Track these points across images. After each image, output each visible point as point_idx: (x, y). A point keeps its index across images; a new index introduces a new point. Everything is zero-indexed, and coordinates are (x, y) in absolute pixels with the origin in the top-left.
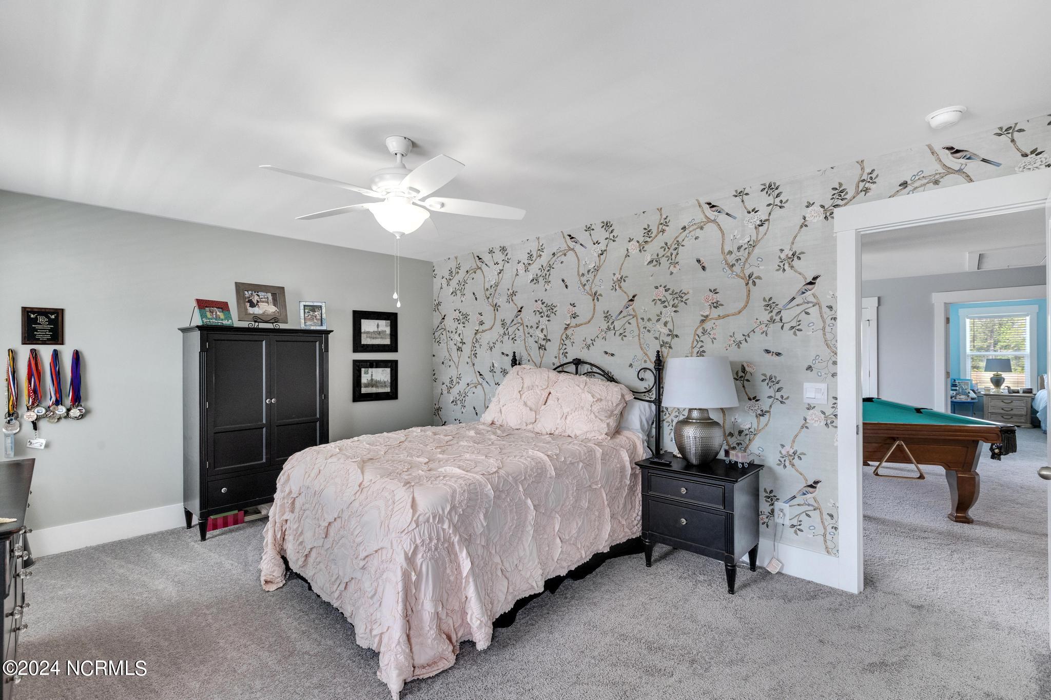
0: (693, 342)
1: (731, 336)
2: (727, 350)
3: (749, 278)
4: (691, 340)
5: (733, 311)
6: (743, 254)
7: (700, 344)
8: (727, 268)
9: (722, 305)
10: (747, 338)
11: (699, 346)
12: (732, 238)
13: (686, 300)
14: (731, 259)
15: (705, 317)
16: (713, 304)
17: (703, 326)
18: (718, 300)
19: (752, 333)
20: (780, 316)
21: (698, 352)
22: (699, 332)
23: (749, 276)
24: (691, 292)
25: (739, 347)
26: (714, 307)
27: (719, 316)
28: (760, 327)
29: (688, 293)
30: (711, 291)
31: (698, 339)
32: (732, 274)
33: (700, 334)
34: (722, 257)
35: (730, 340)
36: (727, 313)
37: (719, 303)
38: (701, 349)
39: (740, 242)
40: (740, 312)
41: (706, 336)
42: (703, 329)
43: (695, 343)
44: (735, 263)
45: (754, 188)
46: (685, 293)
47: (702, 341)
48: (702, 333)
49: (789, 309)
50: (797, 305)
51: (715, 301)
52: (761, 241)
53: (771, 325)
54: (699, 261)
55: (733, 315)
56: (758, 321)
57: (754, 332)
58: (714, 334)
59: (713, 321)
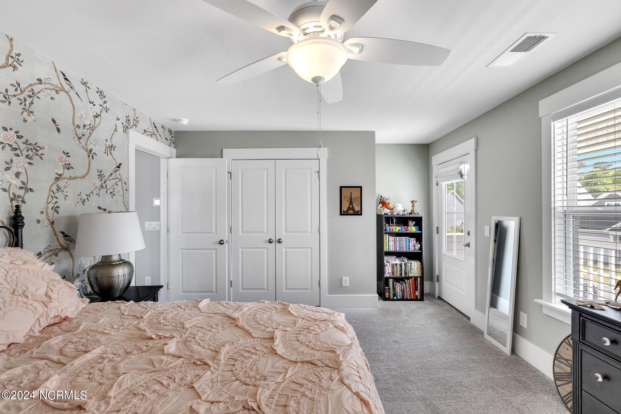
0: (48, 197)
1: (78, 195)
2: (76, 206)
3: (90, 152)
4: (47, 196)
5: (79, 175)
6: (86, 132)
7: (55, 200)
8: (76, 138)
9: (72, 168)
10: (88, 197)
11: (54, 201)
12: (80, 115)
13: (41, 155)
14: (80, 132)
15: (59, 175)
16: (66, 165)
17: (58, 183)
18: (70, 163)
19: (91, 194)
20: (106, 184)
21: (52, 208)
22: (54, 188)
23: (90, 150)
24: (46, 148)
25: (84, 204)
26: (67, 168)
27: (70, 176)
28: (96, 190)
29: (43, 148)
30: (64, 153)
31: (53, 195)
32: (80, 144)
33: (55, 191)
34: (72, 128)
35: (78, 198)
36: (76, 175)
37: (70, 166)
38: (56, 205)
39: (85, 121)
40: (84, 177)
41: (60, 193)
42: (58, 186)
43: (50, 198)
44: (82, 136)
45: (93, 86)
46: (40, 147)
47: (56, 198)
48: (57, 190)
49: (110, 180)
50: (113, 179)
51: (67, 163)
52: (97, 128)
53: (102, 190)
54: (54, 121)
55: (80, 178)
56: (95, 185)
57: (93, 194)
58: (67, 192)
59: (66, 180)
